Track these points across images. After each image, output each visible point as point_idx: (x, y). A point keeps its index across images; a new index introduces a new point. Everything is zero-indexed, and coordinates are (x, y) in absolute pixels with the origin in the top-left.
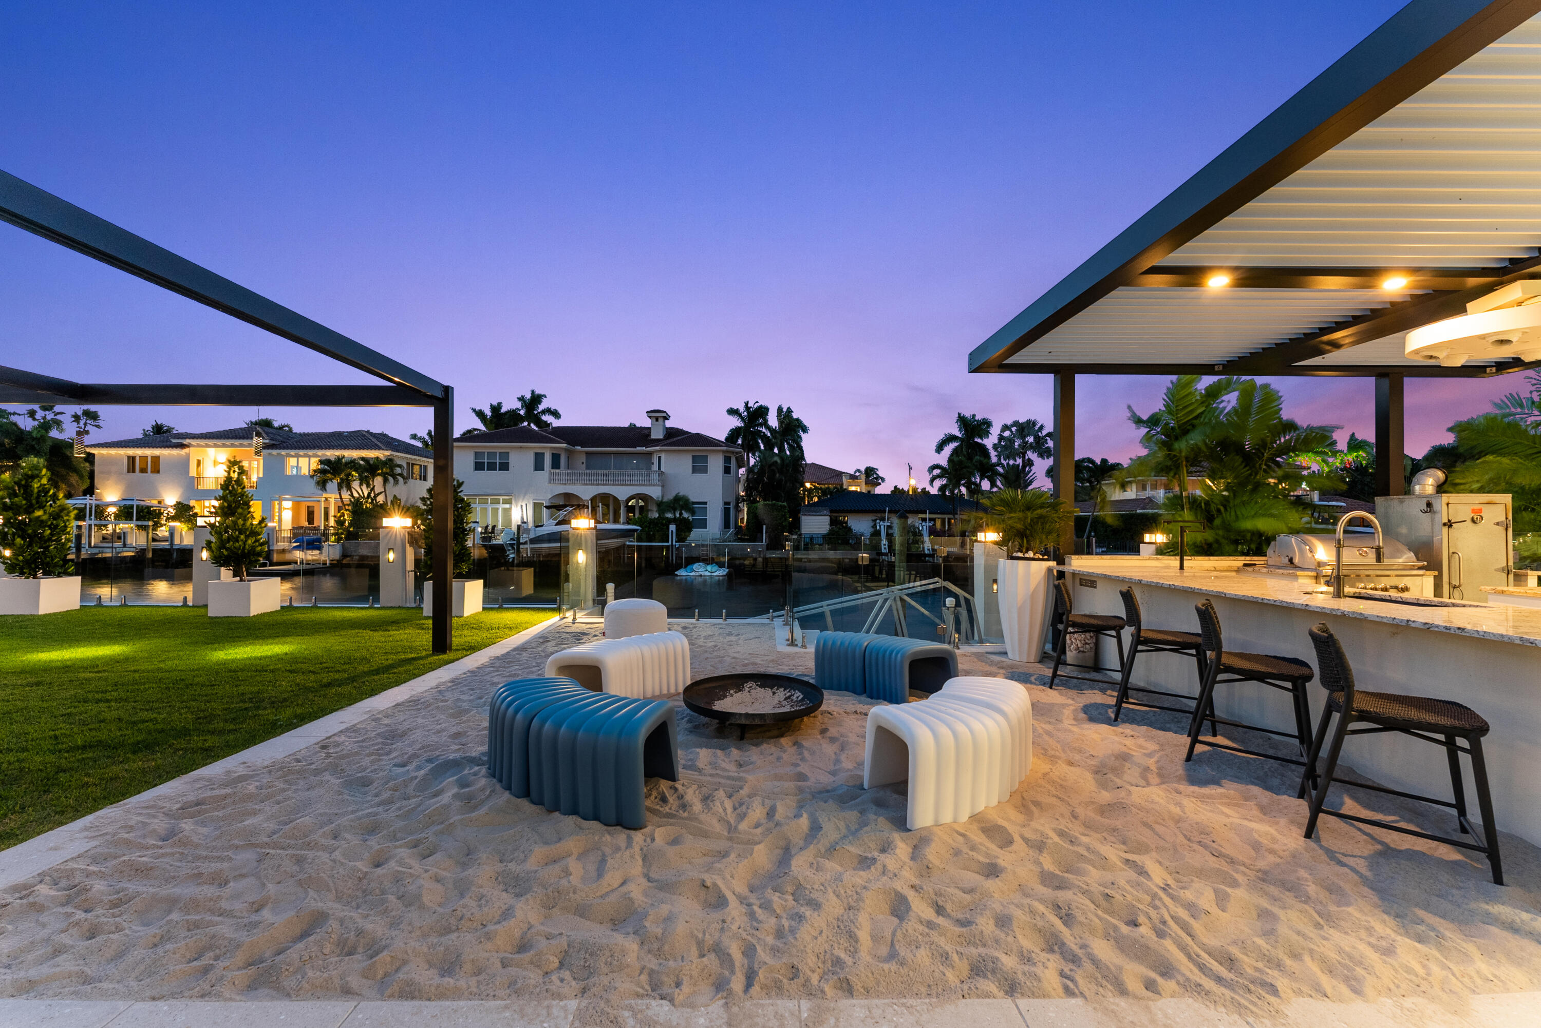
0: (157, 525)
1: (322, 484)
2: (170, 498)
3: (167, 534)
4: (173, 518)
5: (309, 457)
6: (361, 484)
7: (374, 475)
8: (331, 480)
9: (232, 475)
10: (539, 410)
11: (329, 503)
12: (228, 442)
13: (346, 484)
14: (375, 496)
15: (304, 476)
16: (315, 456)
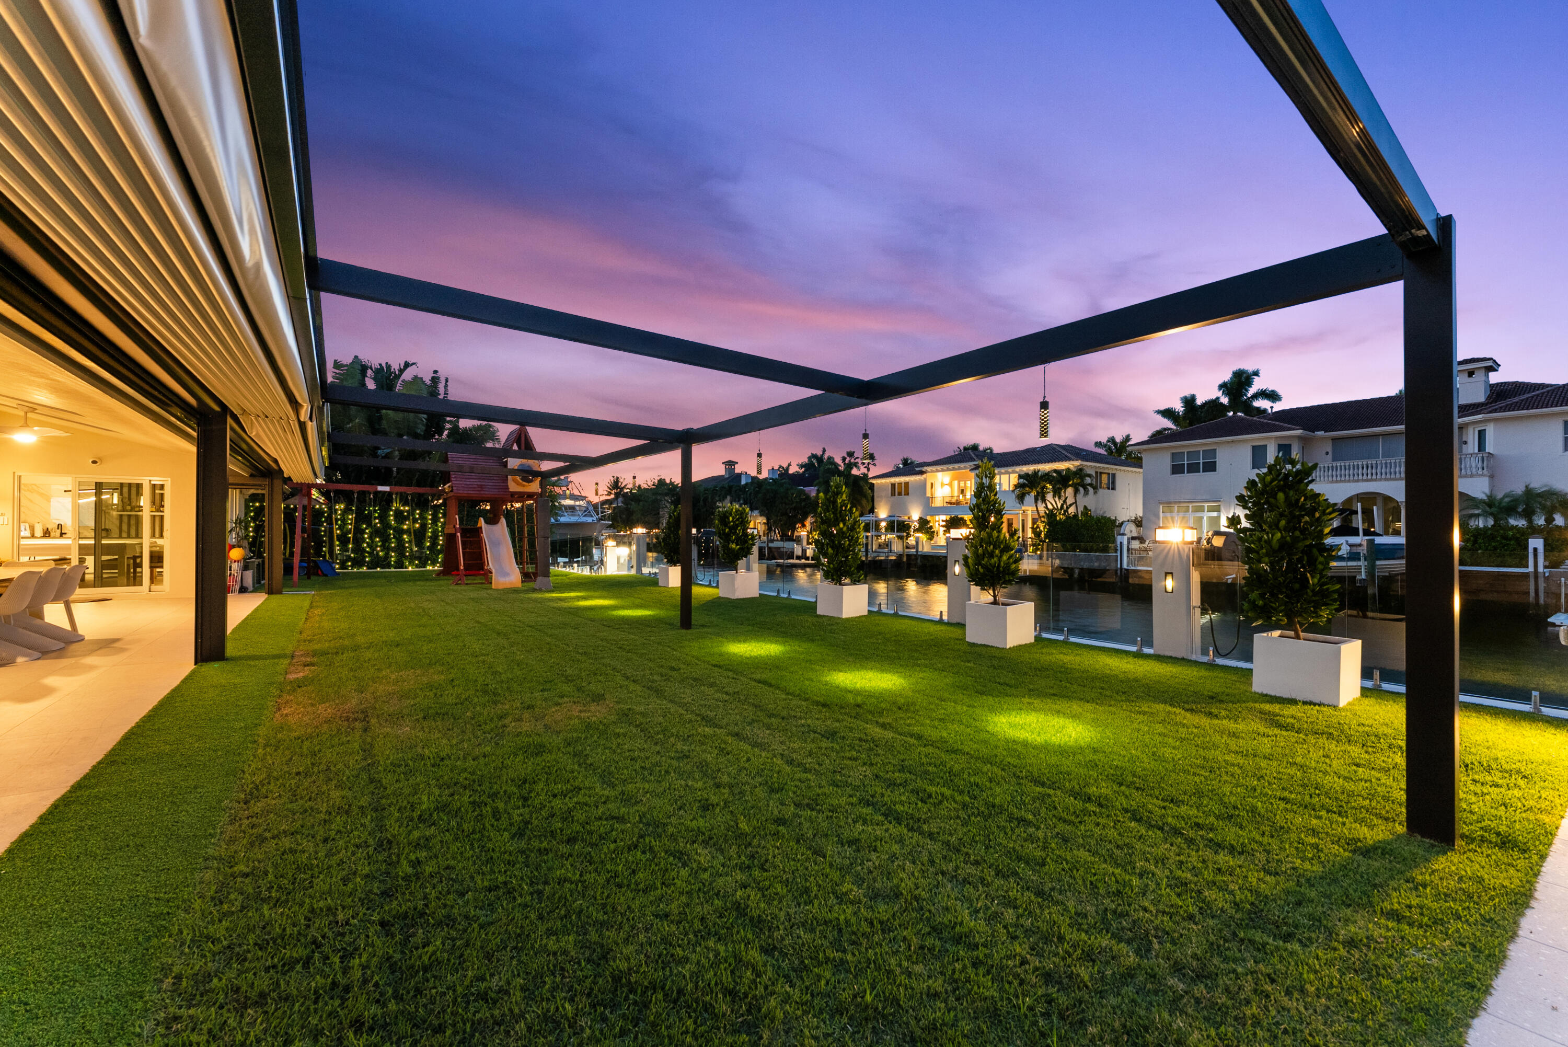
0: (908, 535)
1: (1021, 498)
2: (915, 515)
3: (914, 543)
4: (916, 530)
5: (1009, 473)
6: (1054, 496)
7: (1066, 486)
8: (1029, 493)
9: (984, 481)
10: (1249, 395)
11: (1027, 515)
12: (951, 466)
13: (1041, 497)
14: (1068, 508)
15: (1005, 491)
16: (1014, 472)
